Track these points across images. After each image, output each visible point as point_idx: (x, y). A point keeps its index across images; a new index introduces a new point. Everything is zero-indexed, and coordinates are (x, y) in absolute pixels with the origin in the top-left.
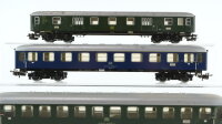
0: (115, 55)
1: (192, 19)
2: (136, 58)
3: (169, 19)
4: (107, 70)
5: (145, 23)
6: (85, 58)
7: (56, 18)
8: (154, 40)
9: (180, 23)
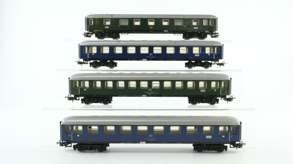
0: (155, 48)
1: (214, 21)
2: (170, 51)
3: (196, 20)
4: (148, 59)
5: (178, 24)
6: (132, 50)
7: (107, 20)
8: (184, 37)
9: (205, 23)
